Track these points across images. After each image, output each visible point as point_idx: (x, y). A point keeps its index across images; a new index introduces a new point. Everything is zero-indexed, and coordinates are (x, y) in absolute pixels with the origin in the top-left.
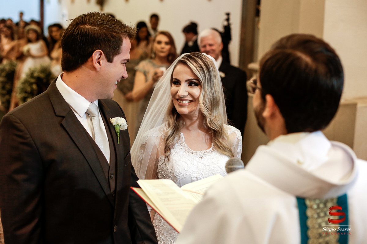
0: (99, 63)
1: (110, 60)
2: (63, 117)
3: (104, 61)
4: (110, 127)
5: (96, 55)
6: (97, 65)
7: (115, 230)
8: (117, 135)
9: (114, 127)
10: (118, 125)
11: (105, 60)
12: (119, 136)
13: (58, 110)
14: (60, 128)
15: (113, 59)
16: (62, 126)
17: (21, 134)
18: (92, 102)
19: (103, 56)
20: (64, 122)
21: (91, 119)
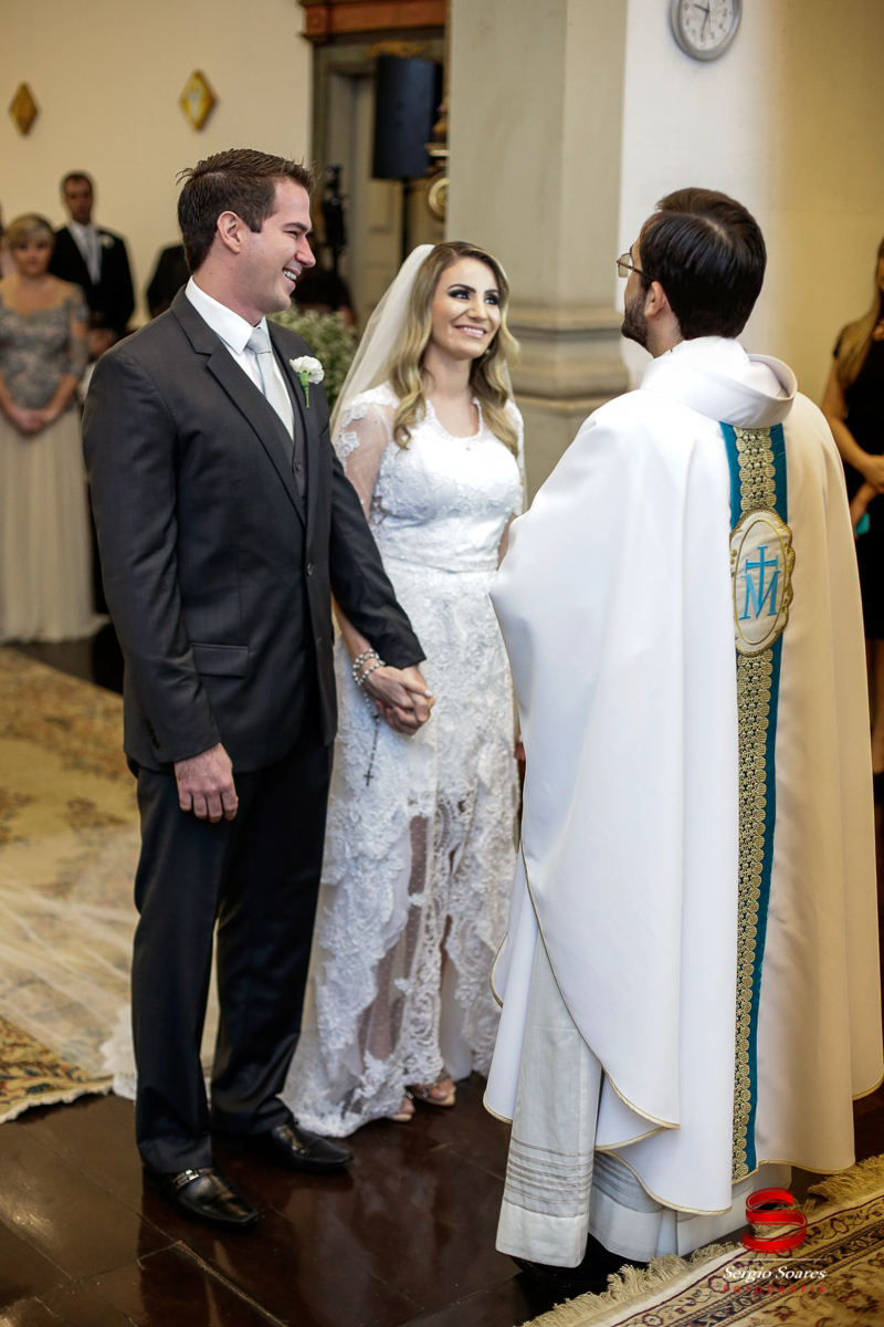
0: (235, 236)
1: (256, 229)
2: (210, 355)
3: (244, 234)
4: (290, 376)
5: (224, 223)
6: (231, 241)
7: (310, 573)
8: (304, 391)
9: (297, 375)
10: (305, 371)
11: (247, 229)
12: (307, 393)
13: (198, 342)
14: (205, 375)
15: (261, 226)
16: (208, 370)
17: (139, 383)
18: (255, 324)
19: (239, 222)
20: (211, 363)
21: (256, 359)
